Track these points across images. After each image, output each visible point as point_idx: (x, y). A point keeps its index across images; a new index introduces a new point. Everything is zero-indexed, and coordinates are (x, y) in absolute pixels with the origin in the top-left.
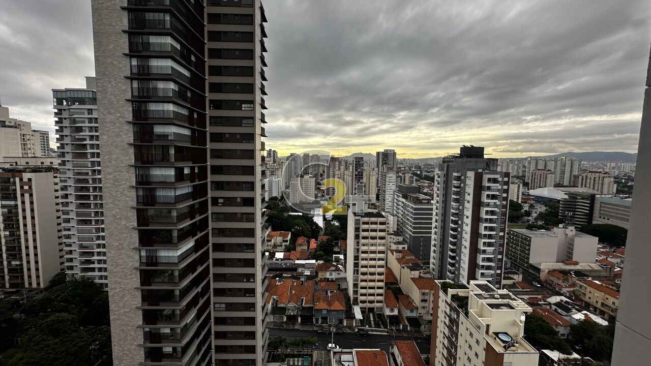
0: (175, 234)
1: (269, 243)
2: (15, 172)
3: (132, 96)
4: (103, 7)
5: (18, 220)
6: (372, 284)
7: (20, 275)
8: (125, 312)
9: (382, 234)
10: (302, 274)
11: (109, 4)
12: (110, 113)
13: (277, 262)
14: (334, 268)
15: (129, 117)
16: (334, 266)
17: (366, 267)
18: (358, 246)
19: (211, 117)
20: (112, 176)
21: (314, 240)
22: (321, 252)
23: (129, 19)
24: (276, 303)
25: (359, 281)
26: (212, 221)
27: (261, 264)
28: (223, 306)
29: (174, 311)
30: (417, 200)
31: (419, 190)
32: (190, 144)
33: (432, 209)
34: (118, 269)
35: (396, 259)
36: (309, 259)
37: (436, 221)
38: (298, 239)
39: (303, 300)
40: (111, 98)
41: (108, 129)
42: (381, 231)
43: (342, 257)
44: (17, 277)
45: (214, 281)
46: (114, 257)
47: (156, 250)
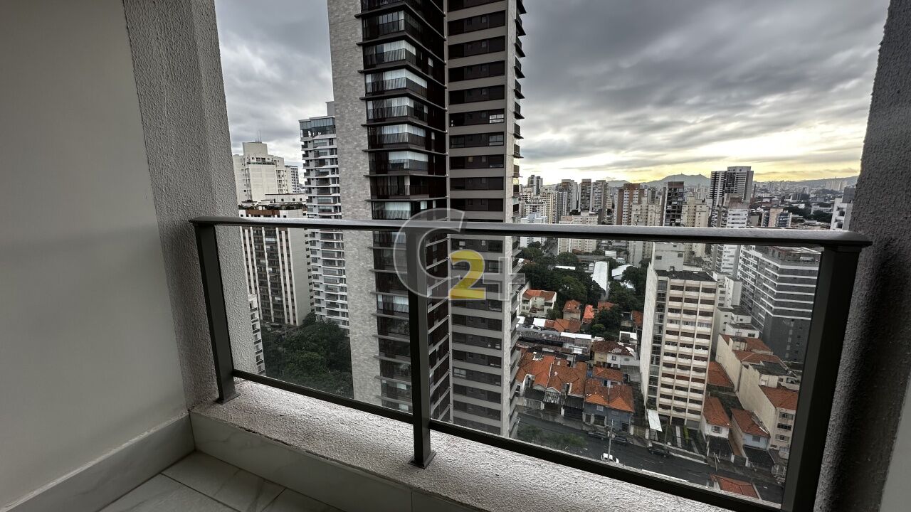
1: (526, 305)
2: (274, 209)
3: (368, 120)
4: (339, 20)
5: (278, 257)
6: (682, 383)
7: (281, 310)
8: (365, 360)
9: (708, 308)
10: (569, 352)
11: (344, 14)
12: (347, 142)
13: (535, 330)
14: (620, 351)
15: (365, 144)
16: (620, 347)
17: (674, 355)
18: (661, 321)
19: (451, 137)
20: (350, 213)
21: (591, 307)
22: (601, 325)
23: (363, 28)
24: (532, 384)
25: (660, 374)
27: (509, 328)
28: (463, 372)
30: (790, 255)
32: (427, 173)
34: (357, 314)
35: (734, 351)
36: (581, 332)
38: (568, 302)
39: (568, 386)
40: (348, 125)
41: (346, 160)
42: (704, 302)
43: (634, 336)
44: (279, 313)
45: (454, 341)
46: (354, 300)
47: (392, 297)
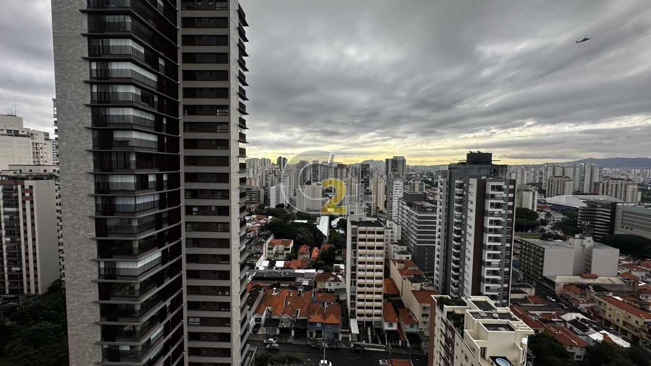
0: (136, 245)
1: (271, 251)
2: (18, 179)
3: (92, 101)
4: (62, 10)
5: (19, 227)
6: (369, 296)
7: (19, 281)
8: (85, 327)
9: (380, 244)
10: (300, 284)
11: (69, 7)
12: (69, 119)
13: (277, 271)
14: (333, 279)
15: (89, 122)
16: (333, 276)
17: (363, 278)
18: (355, 256)
19: (185, 123)
20: (71, 184)
21: (316, 248)
22: (322, 262)
23: (89, 23)
24: (270, 315)
25: (357, 292)
26: (186, 231)
27: (238, 277)
28: (198, 320)
29: (134, 327)
30: (422, 208)
31: (424, 197)
32: (157, 150)
33: (435, 218)
34: (76, 281)
35: (399, 270)
36: (309, 268)
37: (439, 231)
38: (301, 246)
39: (298, 311)
40: (70, 104)
41: (67, 135)
42: (378, 240)
43: (342, 266)
44: (17, 283)
45: (188, 293)
46: (73, 268)
47: (115, 263)
